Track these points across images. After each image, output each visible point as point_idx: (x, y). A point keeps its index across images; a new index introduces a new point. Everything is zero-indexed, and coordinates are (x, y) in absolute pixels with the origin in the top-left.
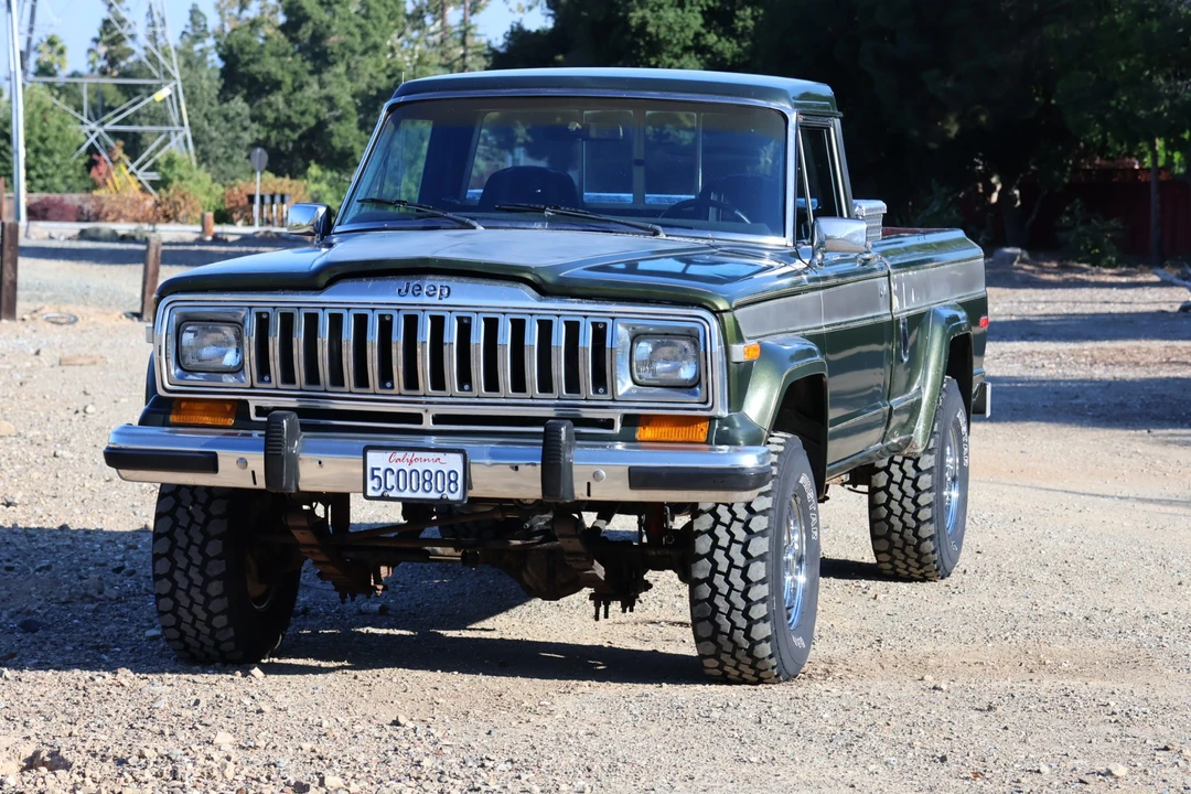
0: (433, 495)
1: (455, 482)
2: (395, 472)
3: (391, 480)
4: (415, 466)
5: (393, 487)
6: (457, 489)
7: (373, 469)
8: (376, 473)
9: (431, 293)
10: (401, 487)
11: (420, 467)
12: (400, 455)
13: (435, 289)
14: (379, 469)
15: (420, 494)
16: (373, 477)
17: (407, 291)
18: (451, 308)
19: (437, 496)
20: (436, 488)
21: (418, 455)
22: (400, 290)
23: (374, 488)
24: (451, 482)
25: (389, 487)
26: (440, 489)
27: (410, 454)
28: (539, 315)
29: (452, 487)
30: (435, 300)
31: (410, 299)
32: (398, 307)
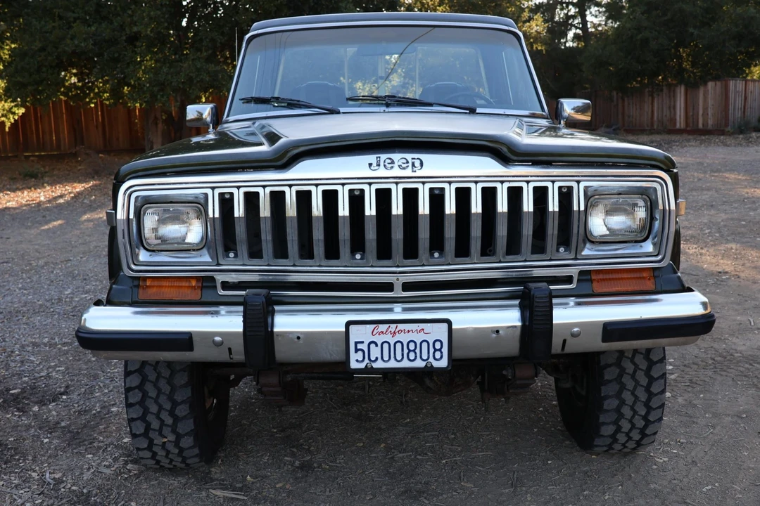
0: (419, 364)
1: (440, 350)
2: (379, 345)
3: (375, 352)
4: (398, 337)
5: (377, 359)
6: (441, 357)
7: (356, 343)
8: (359, 346)
9: (404, 166)
10: (386, 358)
11: (405, 338)
12: (383, 327)
13: (408, 162)
14: (362, 342)
15: (406, 364)
16: (357, 350)
17: (378, 165)
18: (424, 180)
19: (422, 364)
20: (421, 357)
21: (401, 326)
22: (370, 165)
23: (357, 361)
24: (436, 350)
25: (373, 359)
26: (425, 357)
27: (393, 326)
28: (510, 181)
29: (438, 355)
30: (408, 173)
31: (382, 172)
32: (370, 181)
